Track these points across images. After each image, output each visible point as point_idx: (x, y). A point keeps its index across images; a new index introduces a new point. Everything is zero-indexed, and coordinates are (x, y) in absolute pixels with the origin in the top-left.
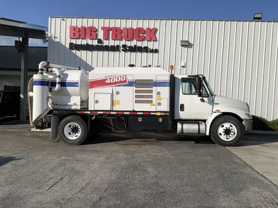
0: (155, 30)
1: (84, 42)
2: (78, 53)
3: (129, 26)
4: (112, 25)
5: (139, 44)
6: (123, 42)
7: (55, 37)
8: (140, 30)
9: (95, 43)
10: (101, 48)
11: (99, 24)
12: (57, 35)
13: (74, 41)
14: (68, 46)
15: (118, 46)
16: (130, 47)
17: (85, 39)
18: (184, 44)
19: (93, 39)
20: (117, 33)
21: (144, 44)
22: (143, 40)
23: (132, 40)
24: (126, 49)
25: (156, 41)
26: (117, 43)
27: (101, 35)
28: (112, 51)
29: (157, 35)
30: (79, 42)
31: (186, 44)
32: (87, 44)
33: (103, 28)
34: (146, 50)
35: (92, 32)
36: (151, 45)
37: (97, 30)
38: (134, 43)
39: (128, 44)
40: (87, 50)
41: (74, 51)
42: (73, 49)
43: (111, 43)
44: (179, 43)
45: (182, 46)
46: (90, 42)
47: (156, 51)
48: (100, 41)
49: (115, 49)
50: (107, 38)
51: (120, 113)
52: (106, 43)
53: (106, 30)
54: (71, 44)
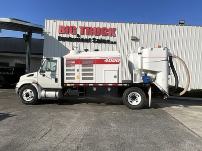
0: (115, 29)
1: (68, 36)
2: (64, 43)
3: (97, 26)
4: (87, 26)
5: (104, 38)
6: (93, 37)
7: (49, 33)
8: (105, 29)
9: (75, 37)
10: (78, 40)
11: (78, 24)
12: (51, 31)
13: (61, 35)
14: (57, 39)
15: (90, 39)
16: (98, 40)
17: (68, 34)
18: (133, 38)
19: (73, 34)
20: (90, 31)
21: (107, 38)
22: (106, 36)
23: (99, 35)
24: (95, 41)
25: (115, 36)
26: (89, 37)
27: (79, 32)
28: (86, 42)
29: (116, 32)
30: (64, 36)
31: (135, 39)
32: (70, 37)
33: (81, 27)
34: (108, 42)
35: (73, 29)
36: (112, 39)
37: (76, 29)
38: (100, 37)
39: (97, 38)
40: (70, 41)
41: (61, 42)
43: (86, 37)
44: (130, 38)
45: (132, 40)
46: (72, 36)
47: (115, 43)
48: (78, 36)
49: (88, 41)
50: (83, 34)
52: (82, 37)
53: (83, 29)
54: (59, 37)
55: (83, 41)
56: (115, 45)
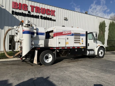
0: (54, 11)
1: (21, 11)
3: (43, 7)
5: (48, 16)
6: (40, 15)
7: (2, 6)
8: (48, 10)
9: (27, 13)
10: (29, 15)
11: (29, 3)
13: (15, 10)
14: (11, 13)
15: (38, 16)
16: (44, 17)
18: (65, 19)
19: (25, 11)
20: (38, 9)
21: (50, 17)
22: (49, 15)
23: (44, 14)
24: (42, 18)
25: (55, 16)
26: (38, 14)
27: (30, 9)
28: (35, 18)
29: (55, 13)
30: (18, 11)
31: (66, 19)
32: (22, 13)
33: (31, 6)
34: (51, 19)
35: (25, 7)
36: (53, 18)
37: (27, 7)
38: (45, 15)
40: (22, 16)
41: (15, 16)
42: (14, 14)
43: (35, 14)
45: (64, 20)
46: (24, 12)
47: (55, 20)
48: (29, 12)
49: (37, 17)
50: (33, 11)
51: (69, 48)
52: (32, 14)
53: (33, 7)
54: (13, 12)
55: (33, 16)
56: (54, 22)
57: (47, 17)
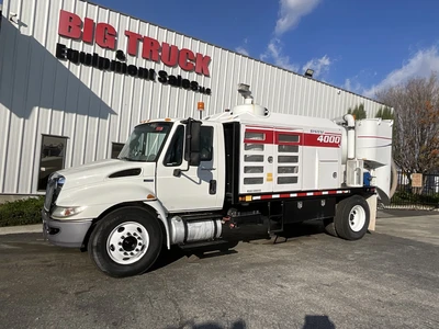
0: (207, 60)
1: (89, 50)
3: (171, 42)
4: (144, 33)
5: (186, 76)
6: (160, 67)
7: (20, 23)
8: (187, 53)
9: (112, 56)
10: (119, 67)
11: (122, 23)
12: (28, 19)
13: (68, 43)
14: (53, 51)
15: (152, 71)
16: (171, 77)
17: (91, 43)
18: (243, 88)
19: (107, 48)
20: (152, 49)
21: (191, 77)
22: (190, 71)
23: (174, 66)
24: (163, 77)
25: (208, 76)
26: (150, 65)
27: (123, 45)
28: (140, 76)
29: (210, 67)
30: (79, 46)
31: (245, 91)
32: (96, 55)
33: (128, 34)
34: (193, 86)
35: (106, 34)
36: (202, 81)
37: (115, 35)
38: (176, 72)
39: (170, 71)
40: (94, 65)
41: (66, 63)
42: (63, 58)
43: (139, 62)
44: (236, 87)
45: (240, 91)
46: (102, 53)
47: (208, 92)
48: (120, 54)
49: (147, 74)
50: (133, 53)
52: (130, 61)
53: (133, 38)
55: (133, 71)
56: (206, 96)
57: (183, 77)
